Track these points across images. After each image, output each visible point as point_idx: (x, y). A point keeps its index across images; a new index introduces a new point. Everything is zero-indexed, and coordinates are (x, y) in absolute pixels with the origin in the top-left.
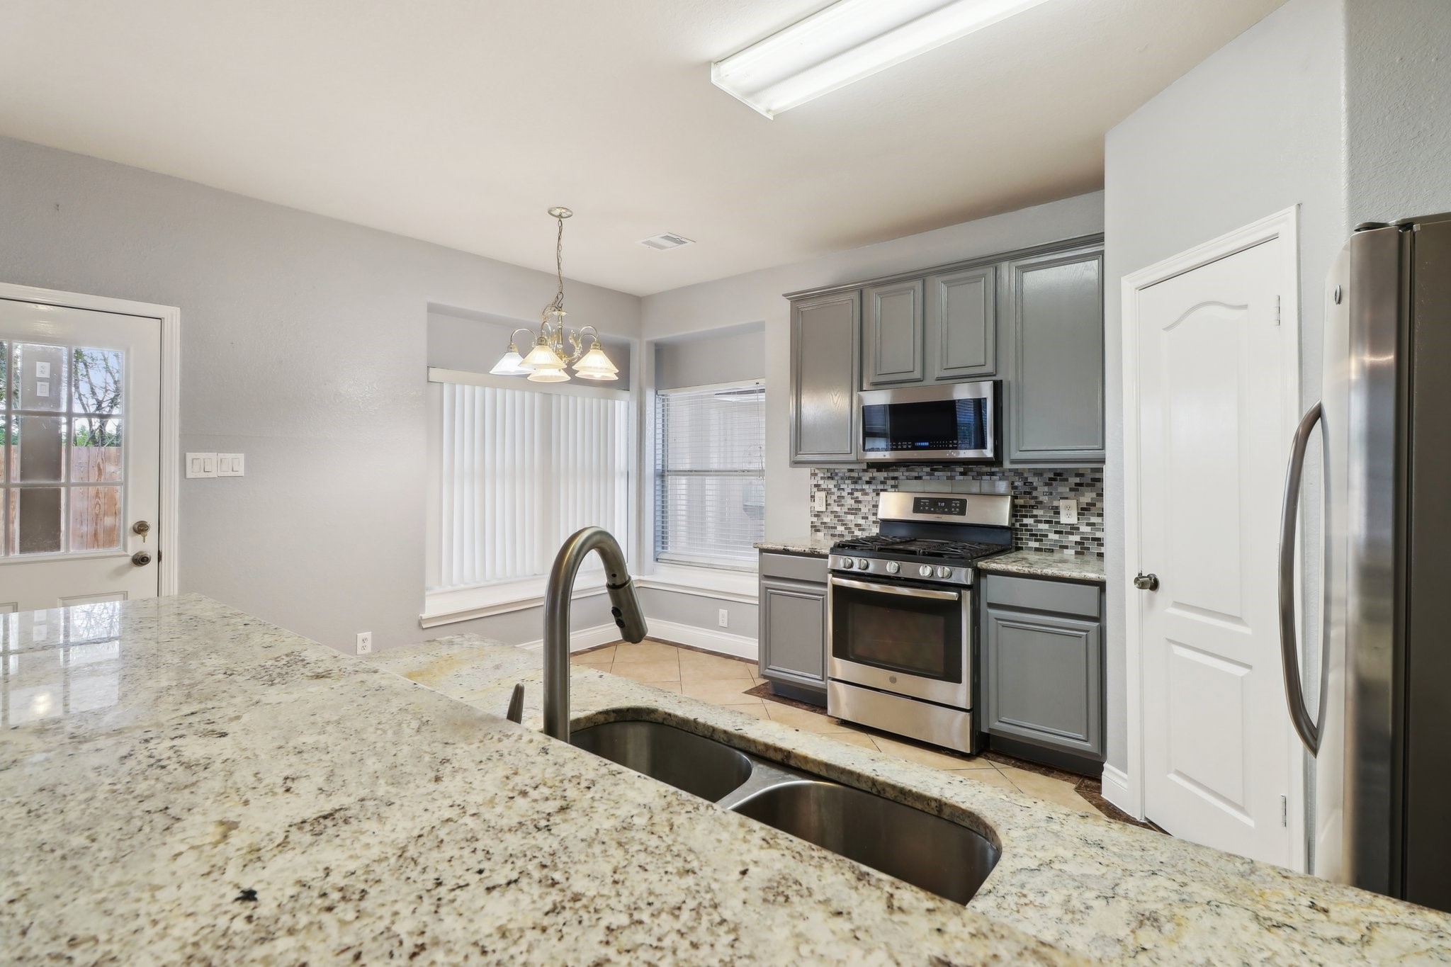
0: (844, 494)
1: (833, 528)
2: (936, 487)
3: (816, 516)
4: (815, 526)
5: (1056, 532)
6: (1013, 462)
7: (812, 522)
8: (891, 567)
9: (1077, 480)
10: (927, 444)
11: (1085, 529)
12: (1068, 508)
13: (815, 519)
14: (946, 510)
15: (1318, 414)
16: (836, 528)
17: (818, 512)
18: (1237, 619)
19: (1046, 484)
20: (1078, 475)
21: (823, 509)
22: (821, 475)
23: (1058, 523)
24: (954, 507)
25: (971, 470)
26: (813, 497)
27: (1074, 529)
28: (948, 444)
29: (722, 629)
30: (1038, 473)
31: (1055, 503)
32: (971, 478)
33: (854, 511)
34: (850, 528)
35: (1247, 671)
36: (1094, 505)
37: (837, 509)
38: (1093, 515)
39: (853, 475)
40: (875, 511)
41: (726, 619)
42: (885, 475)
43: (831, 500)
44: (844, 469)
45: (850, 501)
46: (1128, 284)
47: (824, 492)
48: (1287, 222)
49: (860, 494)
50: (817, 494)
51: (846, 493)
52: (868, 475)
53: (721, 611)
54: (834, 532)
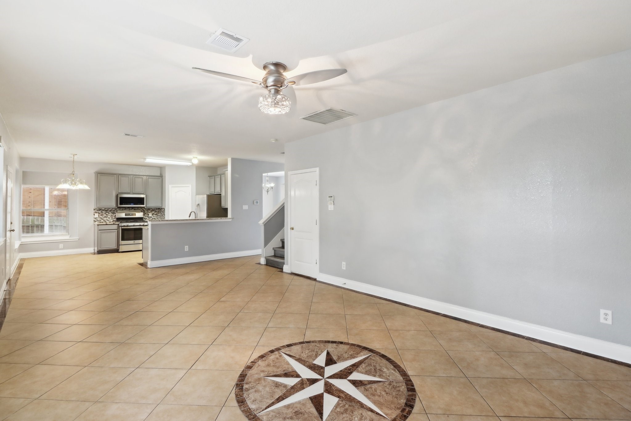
3: (95, 218)
6: (146, 207)
7: (94, 220)
10: (133, 204)
11: (153, 217)
14: (131, 215)
20: (152, 209)
21: (97, 217)
22: (96, 210)
23: (149, 216)
24: (133, 215)
26: (94, 215)
27: (151, 217)
28: (138, 204)
29: (61, 249)
30: (147, 209)
31: (148, 213)
33: (105, 217)
34: (105, 220)
36: (154, 213)
37: (101, 217)
39: (106, 209)
40: (112, 216)
41: (62, 246)
42: (114, 209)
43: (100, 215)
44: (103, 209)
45: (105, 215)
46: (170, 186)
47: (98, 214)
48: (190, 186)
49: (108, 213)
50: (96, 214)
51: (104, 213)
52: (110, 210)
53: (60, 245)
54: (100, 221)
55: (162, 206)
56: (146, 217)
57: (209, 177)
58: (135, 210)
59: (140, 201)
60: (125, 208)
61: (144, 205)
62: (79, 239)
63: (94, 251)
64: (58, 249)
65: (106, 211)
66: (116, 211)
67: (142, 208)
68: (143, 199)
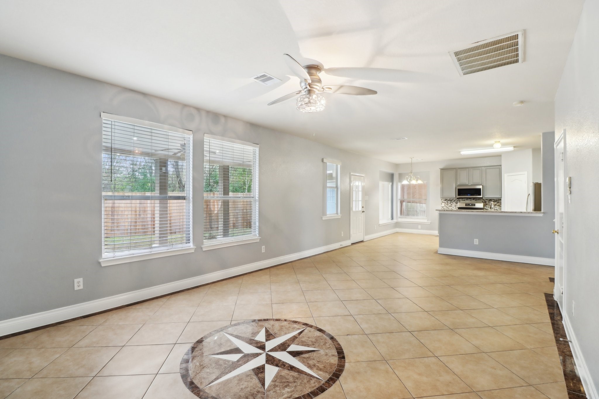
0: (449, 203)
2: (468, 202)
6: (485, 198)
9: (494, 201)
13: (442, 208)
15: (529, 194)
21: (444, 206)
22: (443, 200)
26: (442, 204)
29: (419, 229)
30: (487, 200)
33: (450, 206)
37: (447, 206)
40: (455, 206)
41: (420, 227)
43: (446, 204)
44: (449, 199)
45: (450, 205)
46: (506, 175)
47: (444, 203)
48: (526, 173)
49: (452, 203)
50: (443, 203)
52: (454, 200)
55: (501, 197)
56: (487, 208)
58: (476, 200)
59: (477, 192)
60: (466, 199)
61: (481, 195)
62: (431, 223)
65: (451, 201)
66: (459, 201)
67: (481, 199)
68: (480, 189)
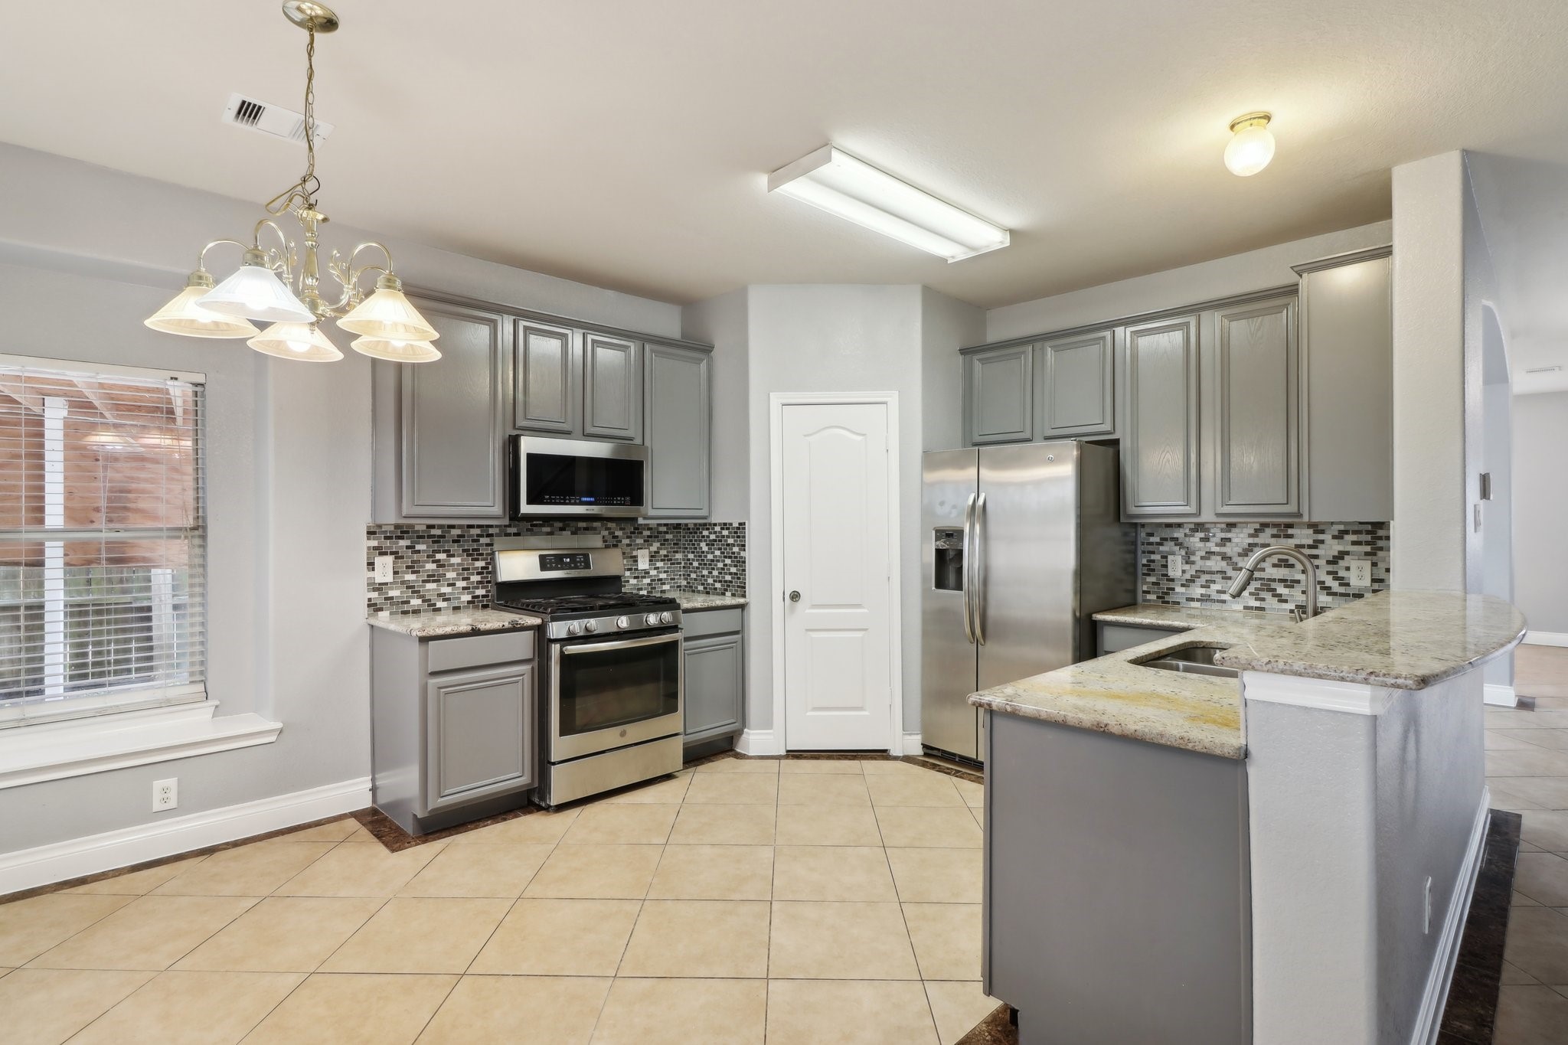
1: (404, 603)
2: (565, 542)
3: (374, 590)
4: (375, 604)
5: (635, 578)
7: (370, 600)
8: (623, 622)
10: (592, 499)
11: (653, 573)
12: (643, 556)
13: (374, 595)
14: (573, 565)
16: (408, 602)
17: (380, 584)
18: (858, 606)
19: (628, 537)
20: (650, 529)
21: (389, 578)
22: (381, 536)
23: (637, 569)
24: (578, 562)
25: (568, 526)
26: (371, 565)
27: (647, 572)
28: (613, 500)
31: (634, 553)
32: (569, 533)
33: (432, 578)
34: (430, 600)
35: (863, 632)
36: (658, 552)
37: (410, 577)
38: (658, 561)
39: (434, 532)
40: (466, 575)
41: (173, 796)
42: (478, 531)
43: (402, 565)
44: (420, 525)
45: (431, 566)
46: (776, 399)
47: (391, 558)
48: (893, 398)
49: (444, 556)
50: (379, 561)
51: (423, 557)
52: (455, 532)
53: (158, 785)
54: (406, 608)
55: (710, 512)
57: (961, 358)
59: (621, 480)
61: (642, 503)
62: (281, 731)
63: (374, 800)
64: (148, 816)
65: (437, 540)
66: (499, 541)
67: (610, 525)
68: (638, 469)
